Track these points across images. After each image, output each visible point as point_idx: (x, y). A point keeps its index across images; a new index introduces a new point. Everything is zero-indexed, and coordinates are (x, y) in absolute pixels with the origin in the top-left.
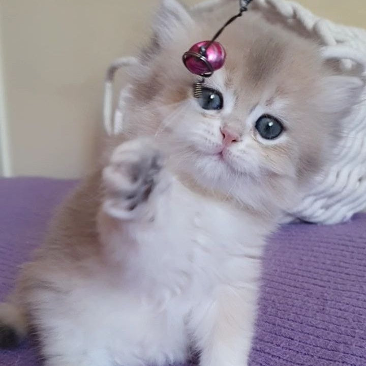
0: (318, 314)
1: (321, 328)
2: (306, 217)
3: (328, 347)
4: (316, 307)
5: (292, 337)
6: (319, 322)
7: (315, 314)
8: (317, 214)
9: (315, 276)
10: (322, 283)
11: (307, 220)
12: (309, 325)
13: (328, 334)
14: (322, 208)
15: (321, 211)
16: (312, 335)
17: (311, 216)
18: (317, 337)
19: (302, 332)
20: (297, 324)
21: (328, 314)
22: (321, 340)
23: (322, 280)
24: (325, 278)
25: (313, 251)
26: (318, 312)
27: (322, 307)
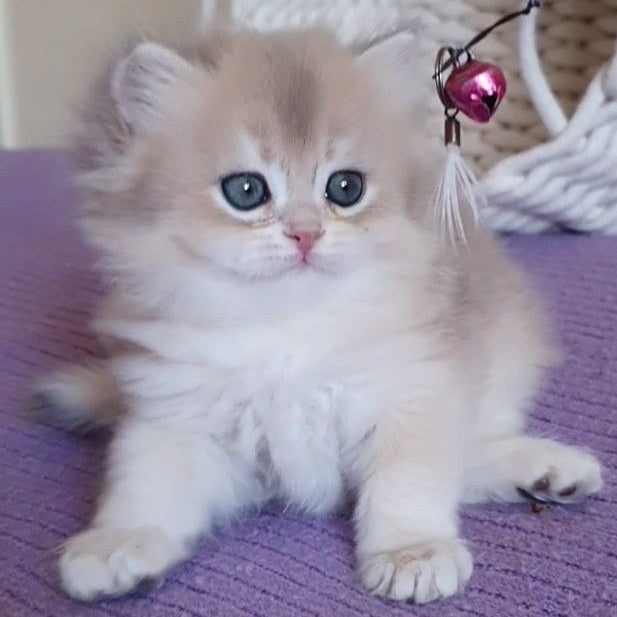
0: (591, 381)
1: (598, 404)
2: (570, 221)
3: (609, 432)
4: (588, 370)
5: (548, 418)
6: (592, 393)
7: (586, 383)
8: (591, 216)
9: (587, 320)
10: (598, 332)
11: (573, 226)
12: (576, 399)
13: (610, 412)
14: (599, 204)
15: (598, 211)
16: (581, 414)
17: (580, 220)
18: (590, 417)
19: (565, 409)
20: (557, 396)
21: (609, 382)
22: (596, 421)
23: (598, 327)
24: (605, 324)
25: (583, 279)
26: (591, 378)
27: (597, 371)
